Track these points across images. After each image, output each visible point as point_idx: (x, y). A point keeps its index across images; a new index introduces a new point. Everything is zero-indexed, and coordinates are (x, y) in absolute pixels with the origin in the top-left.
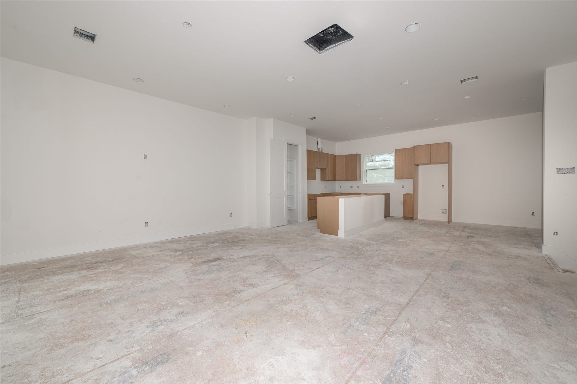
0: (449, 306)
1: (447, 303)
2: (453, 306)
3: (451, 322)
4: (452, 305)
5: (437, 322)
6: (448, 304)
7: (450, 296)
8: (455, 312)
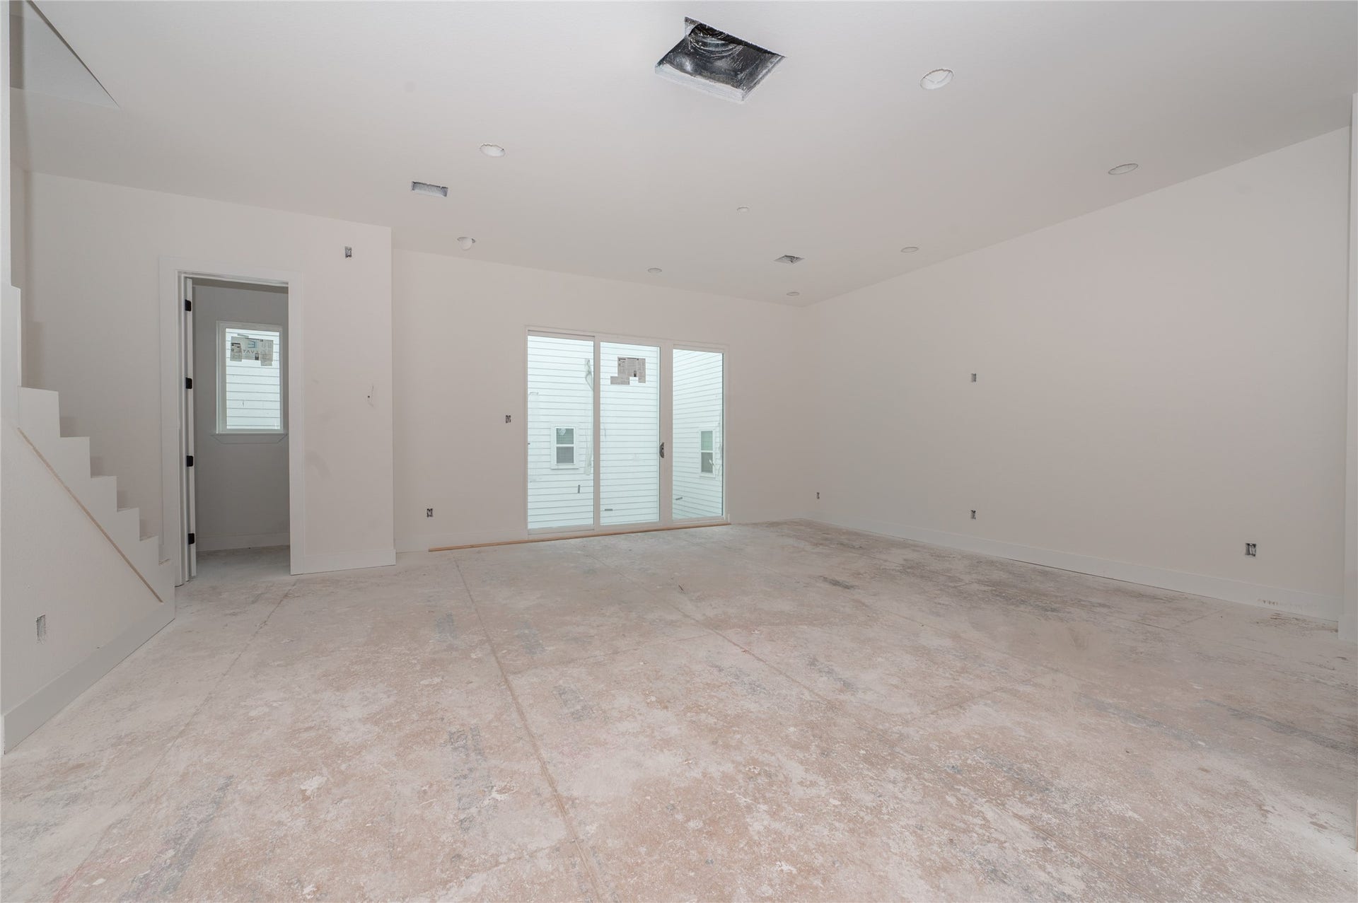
0: (439, 716)
1: (445, 721)
2: (431, 720)
3: (422, 690)
4: (434, 721)
5: (443, 678)
6: (443, 719)
7: (449, 747)
8: (424, 710)
